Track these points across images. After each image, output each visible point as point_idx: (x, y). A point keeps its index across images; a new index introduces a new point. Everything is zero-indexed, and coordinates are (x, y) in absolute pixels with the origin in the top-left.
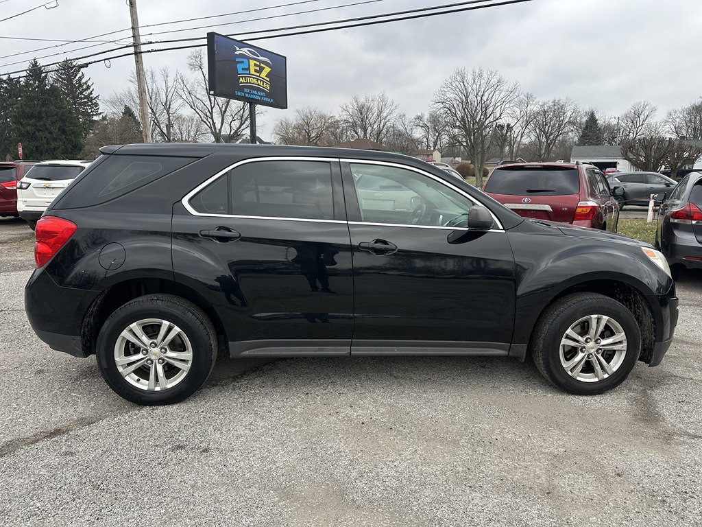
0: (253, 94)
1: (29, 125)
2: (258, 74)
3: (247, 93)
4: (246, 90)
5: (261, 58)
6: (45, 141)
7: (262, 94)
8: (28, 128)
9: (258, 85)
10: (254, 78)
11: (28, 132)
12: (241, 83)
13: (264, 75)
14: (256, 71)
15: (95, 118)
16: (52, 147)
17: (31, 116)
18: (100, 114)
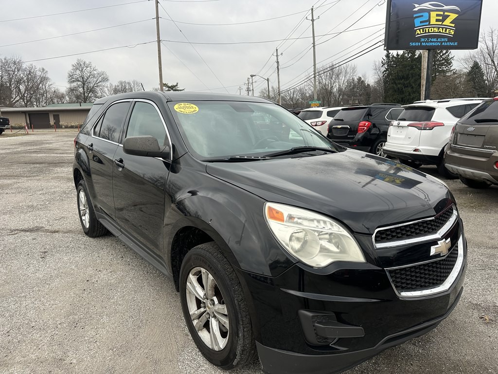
0: (431, 42)
1: (400, 84)
2: (440, 23)
3: (423, 42)
4: (422, 40)
5: (446, 7)
6: (407, 94)
7: (443, 40)
8: (399, 86)
9: (440, 32)
10: (434, 27)
11: (398, 89)
12: (418, 34)
13: (447, 22)
14: (437, 20)
15: (448, 74)
16: (411, 97)
17: (403, 78)
18: (452, 71)
